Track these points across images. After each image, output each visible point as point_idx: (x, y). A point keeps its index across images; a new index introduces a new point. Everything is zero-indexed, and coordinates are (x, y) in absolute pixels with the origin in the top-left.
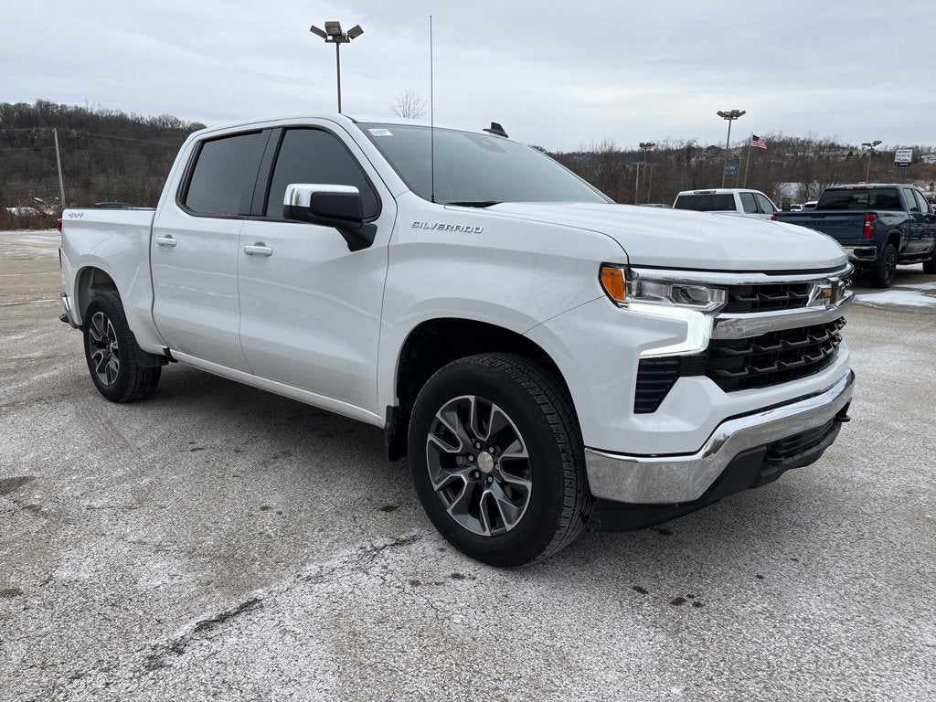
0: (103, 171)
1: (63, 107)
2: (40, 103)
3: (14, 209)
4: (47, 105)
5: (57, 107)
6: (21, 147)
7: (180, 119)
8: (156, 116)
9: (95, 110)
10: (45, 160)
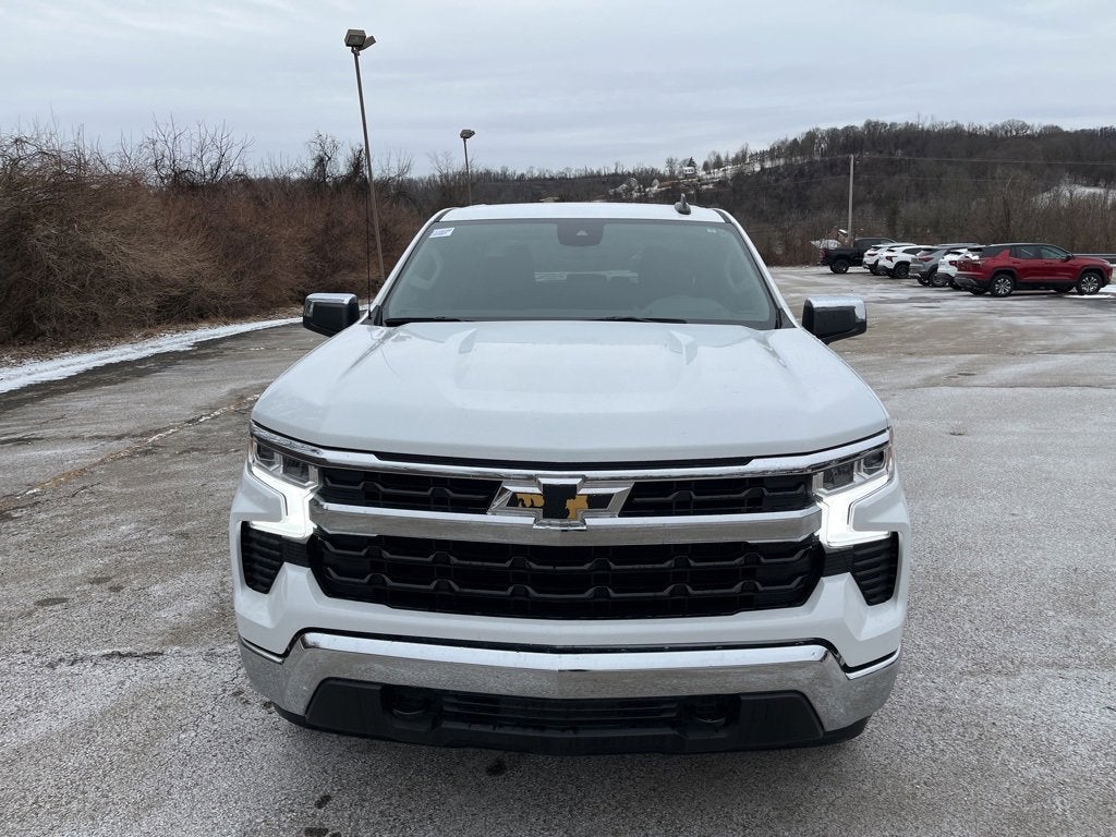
0: (922, 195)
1: (893, 125)
2: (868, 124)
3: (818, 242)
4: (877, 124)
5: (886, 125)
6: (839, 174)
7: (1029, 123)
8: (999, 122)
9: (927, 125)
10: (862, 187)
